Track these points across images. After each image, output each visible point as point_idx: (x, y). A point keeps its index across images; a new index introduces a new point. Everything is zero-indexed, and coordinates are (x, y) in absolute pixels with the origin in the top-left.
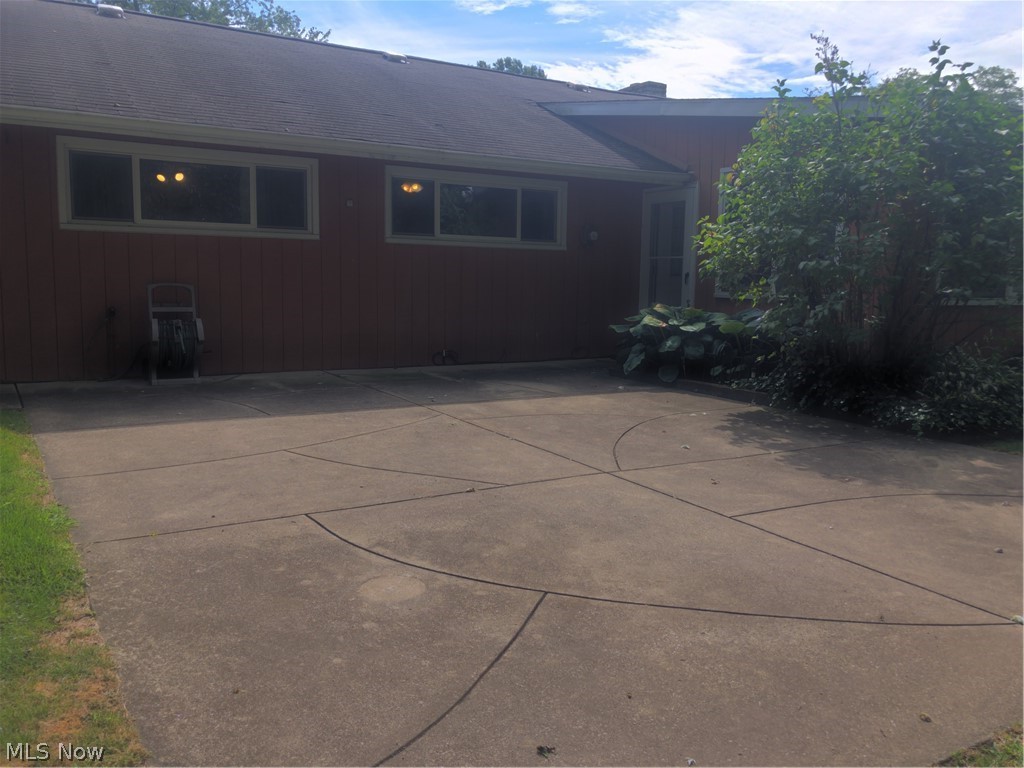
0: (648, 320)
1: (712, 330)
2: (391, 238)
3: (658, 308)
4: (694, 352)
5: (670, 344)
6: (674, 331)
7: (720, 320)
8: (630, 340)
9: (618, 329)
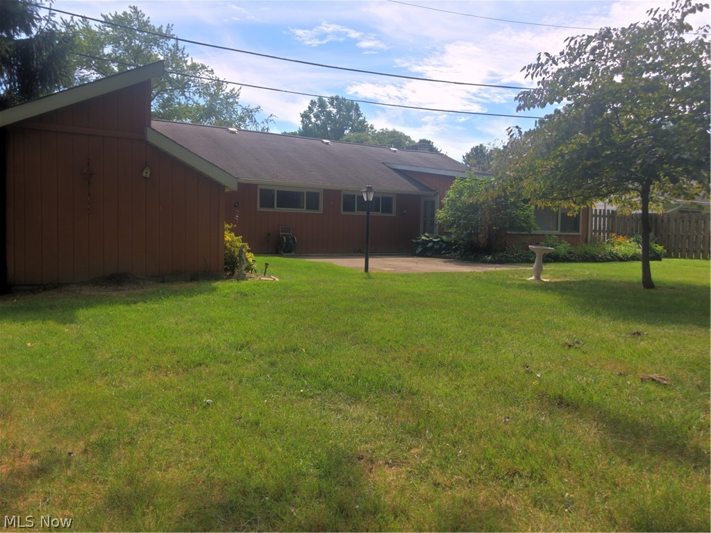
0: (423, 238)
1: (442, 240)
2: (343, 213)
3: (426, 234)
4: (436, 247)
5: (430, 244)
6: (431, 241)
7: (444, 238)
8: (418, 244)
9: (414, 241)
